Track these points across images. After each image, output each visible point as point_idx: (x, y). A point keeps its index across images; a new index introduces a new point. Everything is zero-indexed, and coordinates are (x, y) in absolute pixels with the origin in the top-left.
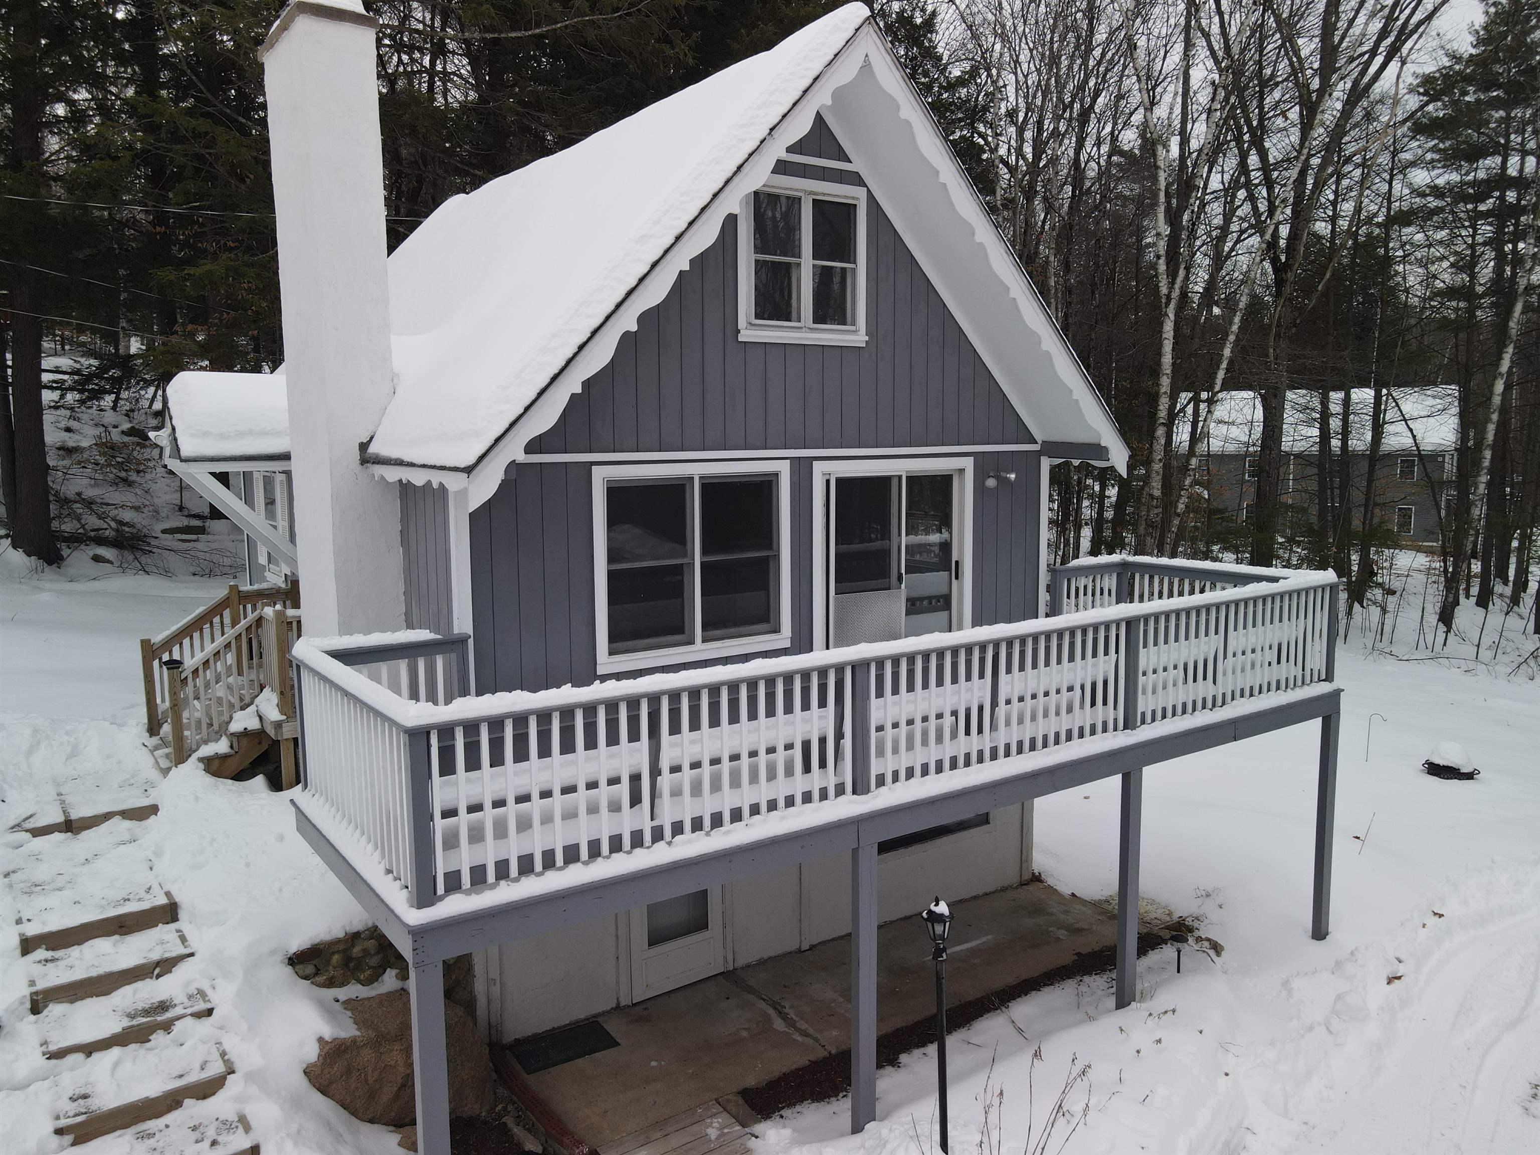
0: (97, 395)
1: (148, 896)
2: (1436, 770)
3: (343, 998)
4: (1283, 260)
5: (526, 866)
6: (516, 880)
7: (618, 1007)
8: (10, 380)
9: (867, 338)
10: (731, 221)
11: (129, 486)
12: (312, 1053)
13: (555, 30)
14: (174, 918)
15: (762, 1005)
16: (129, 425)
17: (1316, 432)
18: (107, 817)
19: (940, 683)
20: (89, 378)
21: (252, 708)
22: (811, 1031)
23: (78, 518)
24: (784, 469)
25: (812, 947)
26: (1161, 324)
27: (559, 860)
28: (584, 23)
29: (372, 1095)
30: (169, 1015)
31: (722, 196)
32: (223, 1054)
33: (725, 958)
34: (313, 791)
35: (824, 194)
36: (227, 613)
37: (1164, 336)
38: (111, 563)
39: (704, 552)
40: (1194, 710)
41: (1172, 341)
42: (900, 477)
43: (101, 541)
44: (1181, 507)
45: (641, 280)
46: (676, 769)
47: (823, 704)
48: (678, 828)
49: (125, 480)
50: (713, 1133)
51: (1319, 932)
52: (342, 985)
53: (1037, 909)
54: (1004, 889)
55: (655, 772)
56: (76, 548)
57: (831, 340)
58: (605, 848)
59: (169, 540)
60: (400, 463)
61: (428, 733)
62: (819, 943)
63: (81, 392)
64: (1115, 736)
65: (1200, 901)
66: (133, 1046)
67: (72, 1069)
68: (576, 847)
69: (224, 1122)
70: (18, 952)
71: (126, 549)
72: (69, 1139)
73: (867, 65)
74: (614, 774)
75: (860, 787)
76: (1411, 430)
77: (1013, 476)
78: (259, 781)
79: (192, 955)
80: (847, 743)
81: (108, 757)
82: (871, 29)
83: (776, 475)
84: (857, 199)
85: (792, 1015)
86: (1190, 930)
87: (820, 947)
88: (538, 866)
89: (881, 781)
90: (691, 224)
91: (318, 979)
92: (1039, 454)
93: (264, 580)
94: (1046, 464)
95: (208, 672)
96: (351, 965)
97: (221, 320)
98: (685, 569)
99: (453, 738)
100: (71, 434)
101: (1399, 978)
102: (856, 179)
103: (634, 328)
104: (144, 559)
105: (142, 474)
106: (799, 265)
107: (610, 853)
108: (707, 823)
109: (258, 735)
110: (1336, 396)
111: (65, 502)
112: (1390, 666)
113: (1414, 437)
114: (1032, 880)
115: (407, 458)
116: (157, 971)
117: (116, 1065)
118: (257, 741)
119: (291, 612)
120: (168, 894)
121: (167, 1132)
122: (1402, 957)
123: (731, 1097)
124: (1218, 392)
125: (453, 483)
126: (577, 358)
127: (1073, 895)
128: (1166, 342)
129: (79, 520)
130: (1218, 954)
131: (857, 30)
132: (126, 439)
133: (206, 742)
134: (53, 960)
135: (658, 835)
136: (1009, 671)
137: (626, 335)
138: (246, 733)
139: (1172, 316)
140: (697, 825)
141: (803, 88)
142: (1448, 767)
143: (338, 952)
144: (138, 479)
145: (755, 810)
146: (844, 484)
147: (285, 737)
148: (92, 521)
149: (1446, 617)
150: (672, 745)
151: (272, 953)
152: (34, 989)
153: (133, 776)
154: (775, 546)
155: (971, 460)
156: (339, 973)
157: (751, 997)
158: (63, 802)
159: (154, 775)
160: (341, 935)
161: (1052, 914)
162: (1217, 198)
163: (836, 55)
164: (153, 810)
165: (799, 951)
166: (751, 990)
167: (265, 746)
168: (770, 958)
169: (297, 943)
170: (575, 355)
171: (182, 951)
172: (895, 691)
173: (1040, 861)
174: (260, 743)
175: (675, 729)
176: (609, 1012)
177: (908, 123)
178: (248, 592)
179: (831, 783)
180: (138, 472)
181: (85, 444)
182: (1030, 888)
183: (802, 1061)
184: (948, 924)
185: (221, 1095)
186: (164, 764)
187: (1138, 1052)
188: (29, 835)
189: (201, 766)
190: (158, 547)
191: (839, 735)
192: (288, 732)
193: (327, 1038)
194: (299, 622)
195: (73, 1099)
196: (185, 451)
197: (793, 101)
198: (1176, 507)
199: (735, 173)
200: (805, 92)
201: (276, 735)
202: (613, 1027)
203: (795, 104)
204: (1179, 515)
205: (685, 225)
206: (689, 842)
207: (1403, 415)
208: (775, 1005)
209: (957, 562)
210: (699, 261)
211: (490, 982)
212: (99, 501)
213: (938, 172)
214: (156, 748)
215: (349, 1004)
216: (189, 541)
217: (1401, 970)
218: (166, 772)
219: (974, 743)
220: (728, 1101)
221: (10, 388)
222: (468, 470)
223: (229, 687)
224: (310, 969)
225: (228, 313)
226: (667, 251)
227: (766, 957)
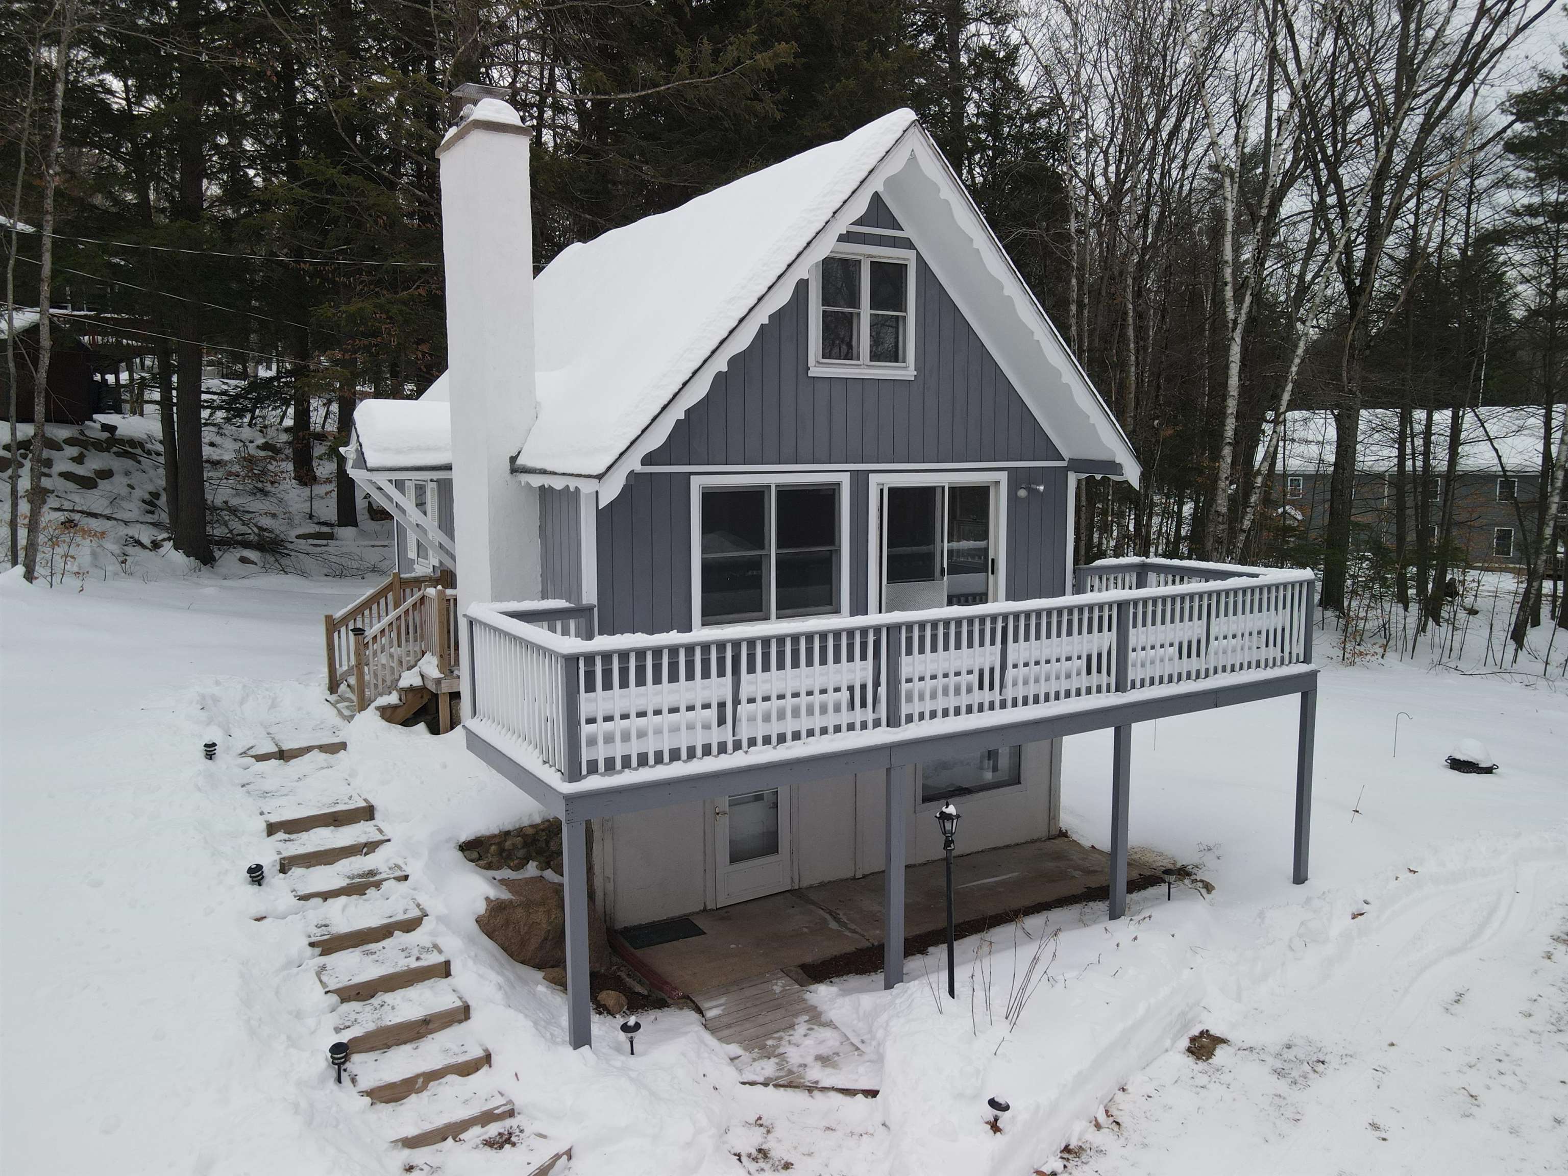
0: (240, 414)
1: (351, 802)
2: (1457, 765)
3: (498, 878)
4: (1358, 284)
5: (643, 760)
6: (636, 769)
7: (705, 910)
8: (175, 400)
9: (915, 373)
10: (802, 286)
11: (266, 495)
12: (481, 908)
13: (658, 92)
14: (372, 818)
15: (821, 912)
16: (263, 441)
17: (1395, 452)
18: (309, 749)
19: (958, 646)
20: (236, 398)
21: (416, 669)
22: (859, 930)
23: (226, 524)
24: (845, 480)
25: (864, 876)
26: (1227, 349)
27: (666, 758)
28: (684, 85)
29: (523, 943)
30: (377, 878)
31: (794, 266)
32: (418, 905)
33: (792, 879)
34: (481, 717)
35: (880, 257)
36: (390, 596)
37: (1231, 359)
38: (256, 564)
39: (779, 545)
40: (1179, 679)
41: (1239, 364)
42: (943, 488)
43: (246, 545)
44: (1247, 524)
45: (731, 332)
46: (751, 701)
47: (864, 657)
48: (752, 742)
49: (261, 490)
50: (777, 989)
51: (1300, 877)
52: (498, 869)
53: (1059, 856)
54: (1033, 842)
55: (736, 702)
56: (225, 551)
57: (885, 375)
58: (699, 752)
59: (303, 544)
60: (544, 472)
61: (578, 659)
62: (871, 874)
63: (228, 410)
64: (1107, 697)
65: (1201, 854)
66: (355, 897)
67: (315, 908)
68: (679, 750)
69: (423, 948)
70: (265, 834)
71: (268, 551)
72: (318, 950)
73: (913, 157)
74: (706, 701)
75: (893, 721)
76: (1496, 450)
77: (1042, 488)
78: (422, 727)
79: (389, 840)
80: (883, 690)
81: (300, 709)
82: (917, 131)
83: (838, 484)
84: (908, 259)
85: (844, 919)
86: (1189, 874)
87: (871, 877)
88: (651, 761)
89: (909, 719)
90: (770, 288)
91: (481, 862)
92: (1066, 470)
93: (413, 570)
94: (1072, 479)
95: (383, 639)
96: (504, 855)
97: (353, 346)
98: (763, 559)
99: (594, 664)
100: (214, 449)
101: (1362, 914)
102: (907, 244)
103: (725, 369)
104: (284, 561)
105: (276, 485)
106: (859, 314)
107: (703, 756)
108: (774, 740)
109: (423, 690)
110: (1420, 415)
111: (215, 509)
112: (1453, 679)
113: (1499, 457)
114: (1059, 836)
115: (549, 469)
116: (365, 850)
117: (344, 908)
118: (420, 695)
119: (449, 592)
120: (365, 800)
121: (384, 951)
122: (1369, 900)
123: (792, 968)
124: (1284, 413)
125: (587, 488)
126: (681, 393)
127: (1093, 847)
128: (1233, 365)
129: (227, 526)
130: (1209, 892)
131: (905, 131)
132: (263, 454)
133: (381, 695)
134: (290, 840)
135: (737, 746)
136: (1016, 640)
137: (719, 374)
138: (411, 689)
139: (1238, 340)
140: (767, 740)
141: (861, 179)
142: (1468, 762)
143: (494, 844)
144: (273, 489)
145: (810, 733)
146: (895, 493)
147: (443, 691)
148: (237, 526)
149: (1518, 636)
150: (749, 683)
151: (448, 841)
152: (282, 856)
153: (322, 723)
154: (837, 543)
155: (1005, 474)
156: (495, 859)
157: (812, 907)
158: (273, 739)
159: (338, 721)
160: (496, 832)
161: (1072, 860)
162: (1304, 219)
163: (887, 152)
164: (343, 746)
165: (854, 879)
166: (813, 903)
167: (425, 700)
168: (829, 882)
169: (464, 837)
170: (680, 390)
171: (379, 837)
172: (922, 651)
173: (1066, 820)
174: (422, 697)
175: (751, 670)
176: (698, 913)
177: (946, 201)
178: (407, 579)
179: (870, 717)
180: (272, 483)
181: (226, 457)
182: (1057, 841)
183: (850, 948)
184: (955, 821)
185: (419, 930)
186: (347, 713)
187: (1118, 945)
188: (253, 759)
189: (378, 713)
190: (295, 551)
191: (876, 684)
192: (445, 688)
193: (492, 897)
194: (455, 600)
195: (318, 926)
196: (371, 461)
197: (852, 190)
198: (1242, 523)
199: (805, 248)
200: (862, 182)
201: (437, 690)
202: (701, 923)
203: (853, 192)
204: (1244, 531)
205: (766, 289)
206: (761, 752)
207: (1488, 435)
208: (830, 913)
209: (993, 560)
210: (777, 317)
211: (606, 879)
212: (242, 509)
213: (972, 240)
214: (338, 702)
215: (503, 882)
216: (320, 546)
217: (1366, 908)
218: (350, 719)
219: (986, 696)
220: (791, 971)
221: (175, 409)
222: (600, 477)
223: (391, 656)
224: (475, 855)
225: (360, 340)
226: (751, 310)
227: (826, 881)
